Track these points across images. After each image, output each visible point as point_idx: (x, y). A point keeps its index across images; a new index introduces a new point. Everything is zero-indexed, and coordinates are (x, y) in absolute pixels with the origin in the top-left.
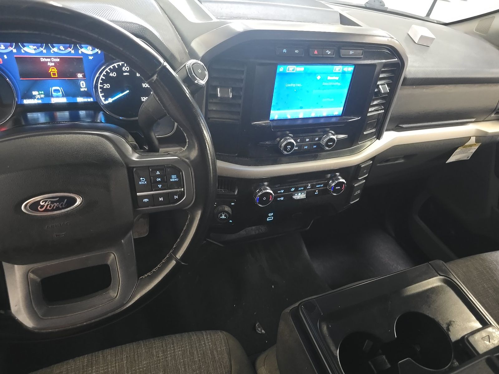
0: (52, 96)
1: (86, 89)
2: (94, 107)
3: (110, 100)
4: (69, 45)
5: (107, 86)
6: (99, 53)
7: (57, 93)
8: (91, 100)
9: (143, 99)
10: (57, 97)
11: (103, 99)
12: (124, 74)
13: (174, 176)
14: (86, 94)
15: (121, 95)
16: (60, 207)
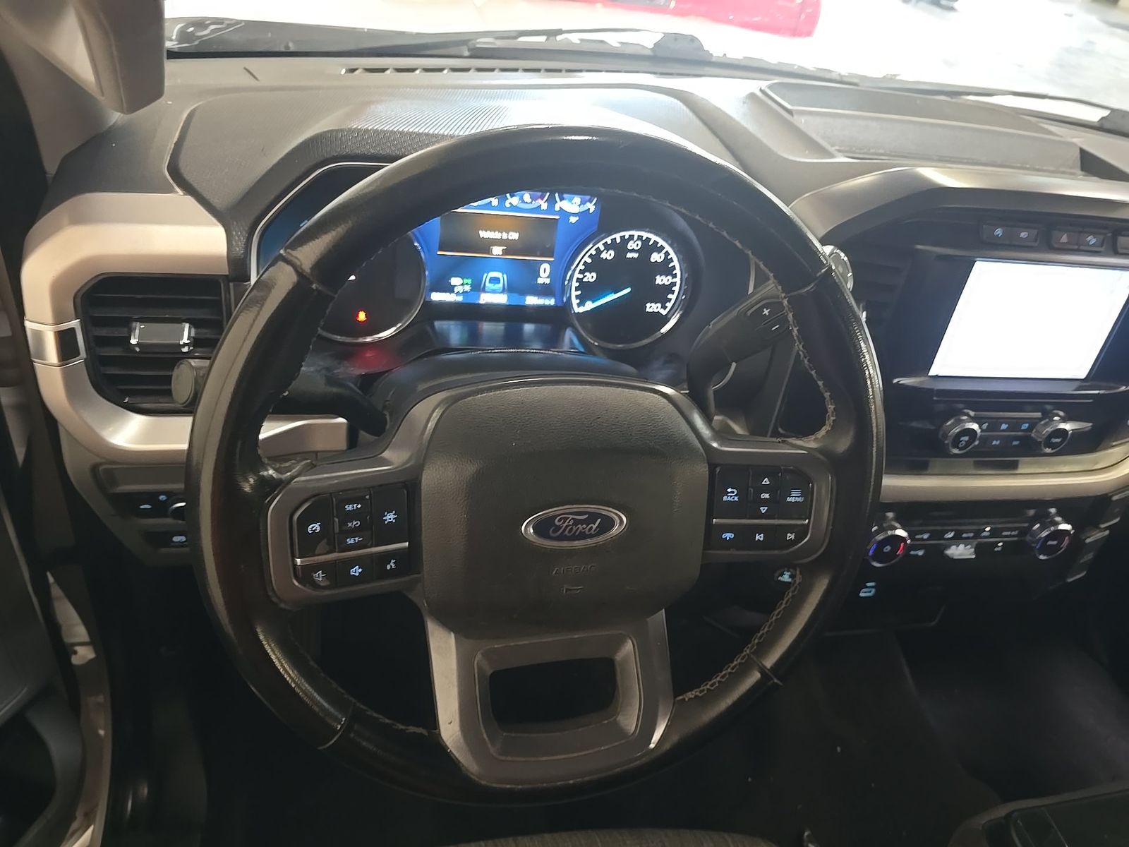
0: (484, 290)
1: (548, 281)
2: (556, 319)
3: (589, 306)
4: (540, 193)
5: (591, 277)
6: (591, 211)
7: (495, 283)
8: (551, 302)
9: (650, 307)
10: (494, 292)
11: (575, 302)
12: (629, 255)
13: (795, 493)
14: (544, 291)
15: (612, 297)
16: (587, 533)
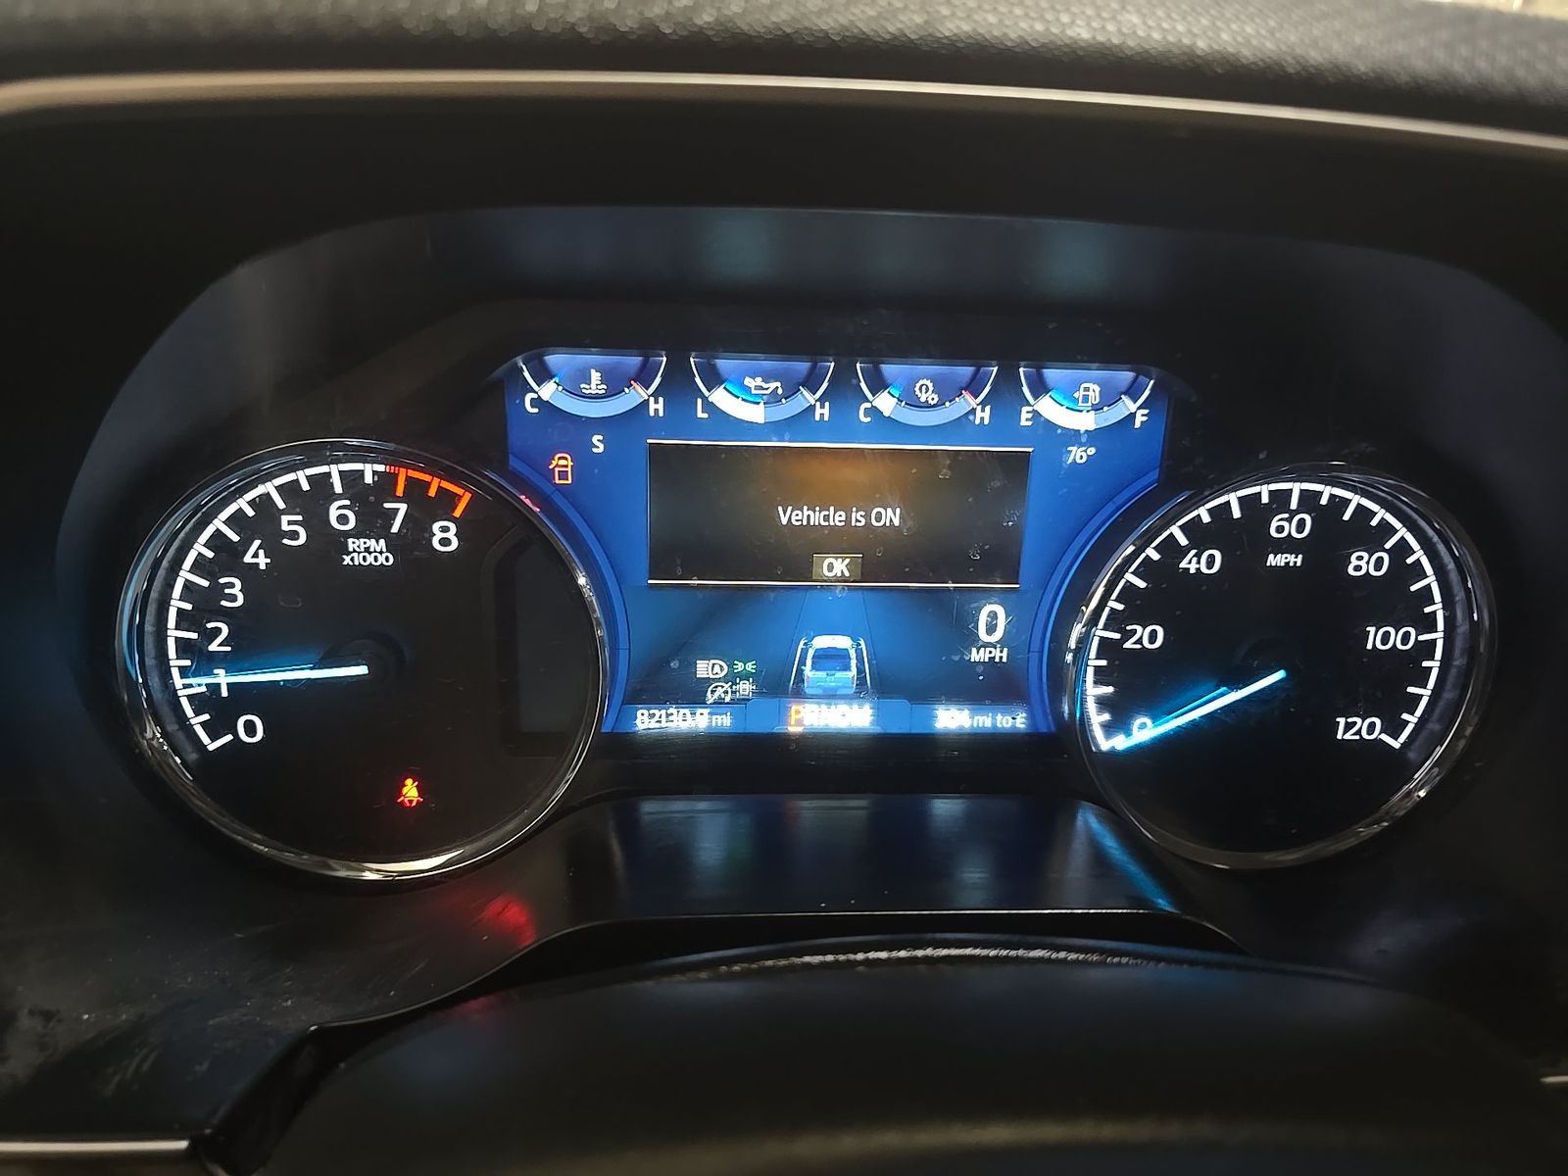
0: (799, 694)
1: (1002, 655)
2: (1038, 778)
3: (1145, 731)
4: (969, 371)
5: (1147, 637)
6: (1137, 425)
7: (832, 671)
8: (1012, 721)
9: (1349, 726)
10: (830, 696)
11: (1097, 719)
12: (1273, 560)
14: (992, 686)
